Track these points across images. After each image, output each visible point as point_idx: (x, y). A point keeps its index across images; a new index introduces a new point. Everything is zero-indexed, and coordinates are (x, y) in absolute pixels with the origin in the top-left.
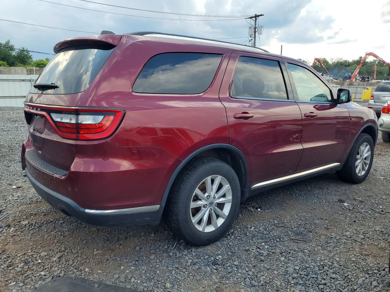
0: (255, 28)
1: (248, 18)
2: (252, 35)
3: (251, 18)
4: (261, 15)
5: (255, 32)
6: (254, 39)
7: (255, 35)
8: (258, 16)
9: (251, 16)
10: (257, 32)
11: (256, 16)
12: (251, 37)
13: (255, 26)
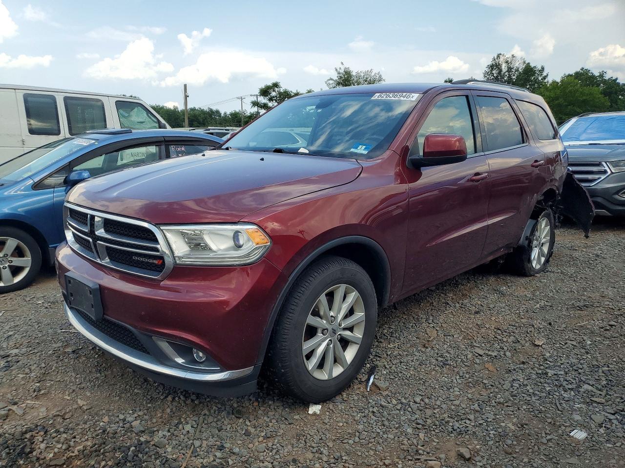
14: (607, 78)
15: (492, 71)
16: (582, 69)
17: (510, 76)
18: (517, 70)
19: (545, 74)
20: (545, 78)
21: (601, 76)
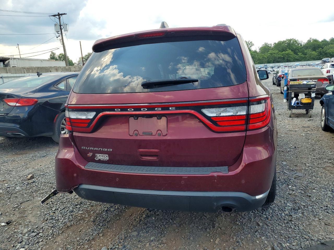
0: (60, 26)
1: (52, 16)
2: (59, 32)
3: (54, 16)
4: (64, 14)
5: (61, 29)
6: (61, 35)
7: (61, 31)
8: (62, 14)
9: (54, 14)
10: (62, 29)
11: (59, 15)
12: (58, 33)
13: (60, 23)
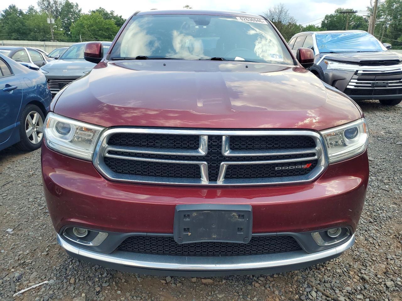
14: (115, 15)
15: (43, 2)
16: (100, 8)
17: (56, 7)
18: (61, 4)
19: (79, 8)
20: (80, 11)
21: (112, 14)
